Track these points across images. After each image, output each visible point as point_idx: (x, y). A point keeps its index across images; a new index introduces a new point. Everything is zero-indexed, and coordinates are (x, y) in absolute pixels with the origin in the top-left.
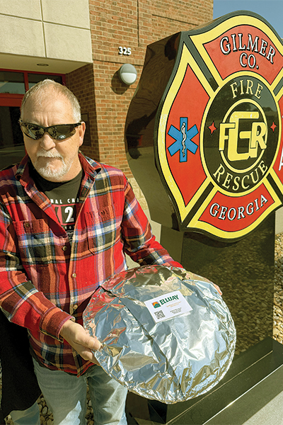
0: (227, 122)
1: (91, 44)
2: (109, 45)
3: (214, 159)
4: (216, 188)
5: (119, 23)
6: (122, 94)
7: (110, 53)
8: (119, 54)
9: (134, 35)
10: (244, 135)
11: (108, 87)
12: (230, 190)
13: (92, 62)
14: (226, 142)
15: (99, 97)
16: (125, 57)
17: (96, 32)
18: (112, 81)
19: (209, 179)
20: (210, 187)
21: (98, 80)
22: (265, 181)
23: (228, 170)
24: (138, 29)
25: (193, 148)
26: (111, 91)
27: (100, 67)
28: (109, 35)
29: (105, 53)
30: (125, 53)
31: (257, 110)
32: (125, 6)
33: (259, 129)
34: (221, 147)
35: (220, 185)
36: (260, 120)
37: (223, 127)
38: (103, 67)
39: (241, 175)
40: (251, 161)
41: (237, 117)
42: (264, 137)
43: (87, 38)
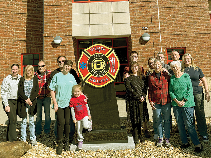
0: (93, 62)
1: (130, 28)
2: (138, 27)
3: (90, 69)
4: (91, 75)
5: (143, 18)
6: (144, 45)
7: (138, 30)
8: (142, 30)
9: (150, 22)
10: (98, 65)
11: (138, 42)
12: (96, 76)
13: (131, 34)
14: (93, 66)
15: (133, 47)
16: (145, 30)
17: (133, 24)
18: (139, 40)
19: (89, 73)
20: (90, 75)
21: (133, 40)
22: (106, 74)
23: (94, 71)
24: (151, 19)
25: (85, 67)
26: (139, 44)
27: (134, 35)
28: (138, 23)
29: (136, 30)
30: (145, 29)
31: (101, 60)
32: (145, 12)
33: (103, 63)
34: (92, 67)
35: (93, 74)
36: (103, 61)
37: (92, 63)
38: (135, 36)
39: (99, 73)
40: (101, 70)
41: (96, 61)
42: (104, 65)
43: (129, 26)
